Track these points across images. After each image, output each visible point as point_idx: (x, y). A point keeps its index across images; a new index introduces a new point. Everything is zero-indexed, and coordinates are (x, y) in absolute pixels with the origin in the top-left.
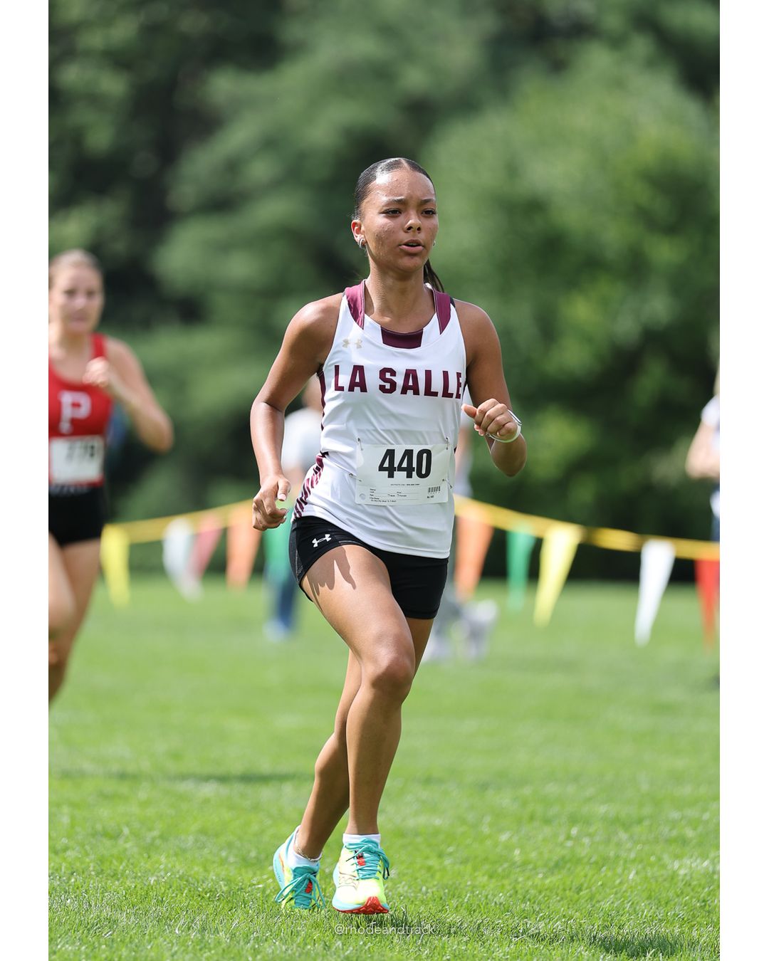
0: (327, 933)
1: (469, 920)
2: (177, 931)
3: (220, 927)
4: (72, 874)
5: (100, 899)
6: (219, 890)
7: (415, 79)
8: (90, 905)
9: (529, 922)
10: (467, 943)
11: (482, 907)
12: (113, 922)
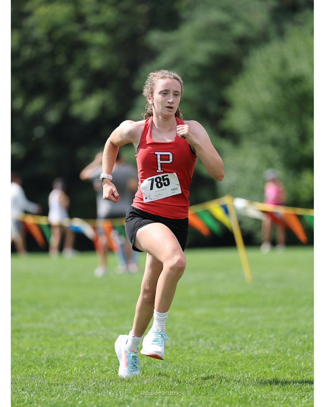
0: (222, 402)
1: (283, 394)
2: (157, 404)
3: (176, 401)
4: (111, 381)
5: (123, 391)
6: (174, 386)
7: (239, 29)
8: (119, 394)
9: (310, 394)
10: (283, 404)
11: (289, 388)
12: (129, 401)
